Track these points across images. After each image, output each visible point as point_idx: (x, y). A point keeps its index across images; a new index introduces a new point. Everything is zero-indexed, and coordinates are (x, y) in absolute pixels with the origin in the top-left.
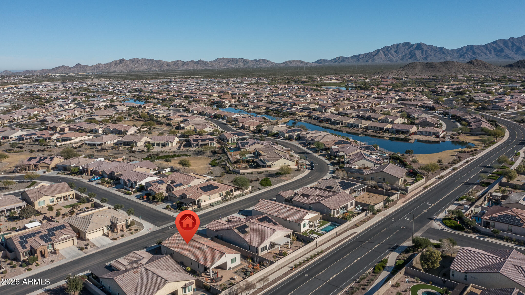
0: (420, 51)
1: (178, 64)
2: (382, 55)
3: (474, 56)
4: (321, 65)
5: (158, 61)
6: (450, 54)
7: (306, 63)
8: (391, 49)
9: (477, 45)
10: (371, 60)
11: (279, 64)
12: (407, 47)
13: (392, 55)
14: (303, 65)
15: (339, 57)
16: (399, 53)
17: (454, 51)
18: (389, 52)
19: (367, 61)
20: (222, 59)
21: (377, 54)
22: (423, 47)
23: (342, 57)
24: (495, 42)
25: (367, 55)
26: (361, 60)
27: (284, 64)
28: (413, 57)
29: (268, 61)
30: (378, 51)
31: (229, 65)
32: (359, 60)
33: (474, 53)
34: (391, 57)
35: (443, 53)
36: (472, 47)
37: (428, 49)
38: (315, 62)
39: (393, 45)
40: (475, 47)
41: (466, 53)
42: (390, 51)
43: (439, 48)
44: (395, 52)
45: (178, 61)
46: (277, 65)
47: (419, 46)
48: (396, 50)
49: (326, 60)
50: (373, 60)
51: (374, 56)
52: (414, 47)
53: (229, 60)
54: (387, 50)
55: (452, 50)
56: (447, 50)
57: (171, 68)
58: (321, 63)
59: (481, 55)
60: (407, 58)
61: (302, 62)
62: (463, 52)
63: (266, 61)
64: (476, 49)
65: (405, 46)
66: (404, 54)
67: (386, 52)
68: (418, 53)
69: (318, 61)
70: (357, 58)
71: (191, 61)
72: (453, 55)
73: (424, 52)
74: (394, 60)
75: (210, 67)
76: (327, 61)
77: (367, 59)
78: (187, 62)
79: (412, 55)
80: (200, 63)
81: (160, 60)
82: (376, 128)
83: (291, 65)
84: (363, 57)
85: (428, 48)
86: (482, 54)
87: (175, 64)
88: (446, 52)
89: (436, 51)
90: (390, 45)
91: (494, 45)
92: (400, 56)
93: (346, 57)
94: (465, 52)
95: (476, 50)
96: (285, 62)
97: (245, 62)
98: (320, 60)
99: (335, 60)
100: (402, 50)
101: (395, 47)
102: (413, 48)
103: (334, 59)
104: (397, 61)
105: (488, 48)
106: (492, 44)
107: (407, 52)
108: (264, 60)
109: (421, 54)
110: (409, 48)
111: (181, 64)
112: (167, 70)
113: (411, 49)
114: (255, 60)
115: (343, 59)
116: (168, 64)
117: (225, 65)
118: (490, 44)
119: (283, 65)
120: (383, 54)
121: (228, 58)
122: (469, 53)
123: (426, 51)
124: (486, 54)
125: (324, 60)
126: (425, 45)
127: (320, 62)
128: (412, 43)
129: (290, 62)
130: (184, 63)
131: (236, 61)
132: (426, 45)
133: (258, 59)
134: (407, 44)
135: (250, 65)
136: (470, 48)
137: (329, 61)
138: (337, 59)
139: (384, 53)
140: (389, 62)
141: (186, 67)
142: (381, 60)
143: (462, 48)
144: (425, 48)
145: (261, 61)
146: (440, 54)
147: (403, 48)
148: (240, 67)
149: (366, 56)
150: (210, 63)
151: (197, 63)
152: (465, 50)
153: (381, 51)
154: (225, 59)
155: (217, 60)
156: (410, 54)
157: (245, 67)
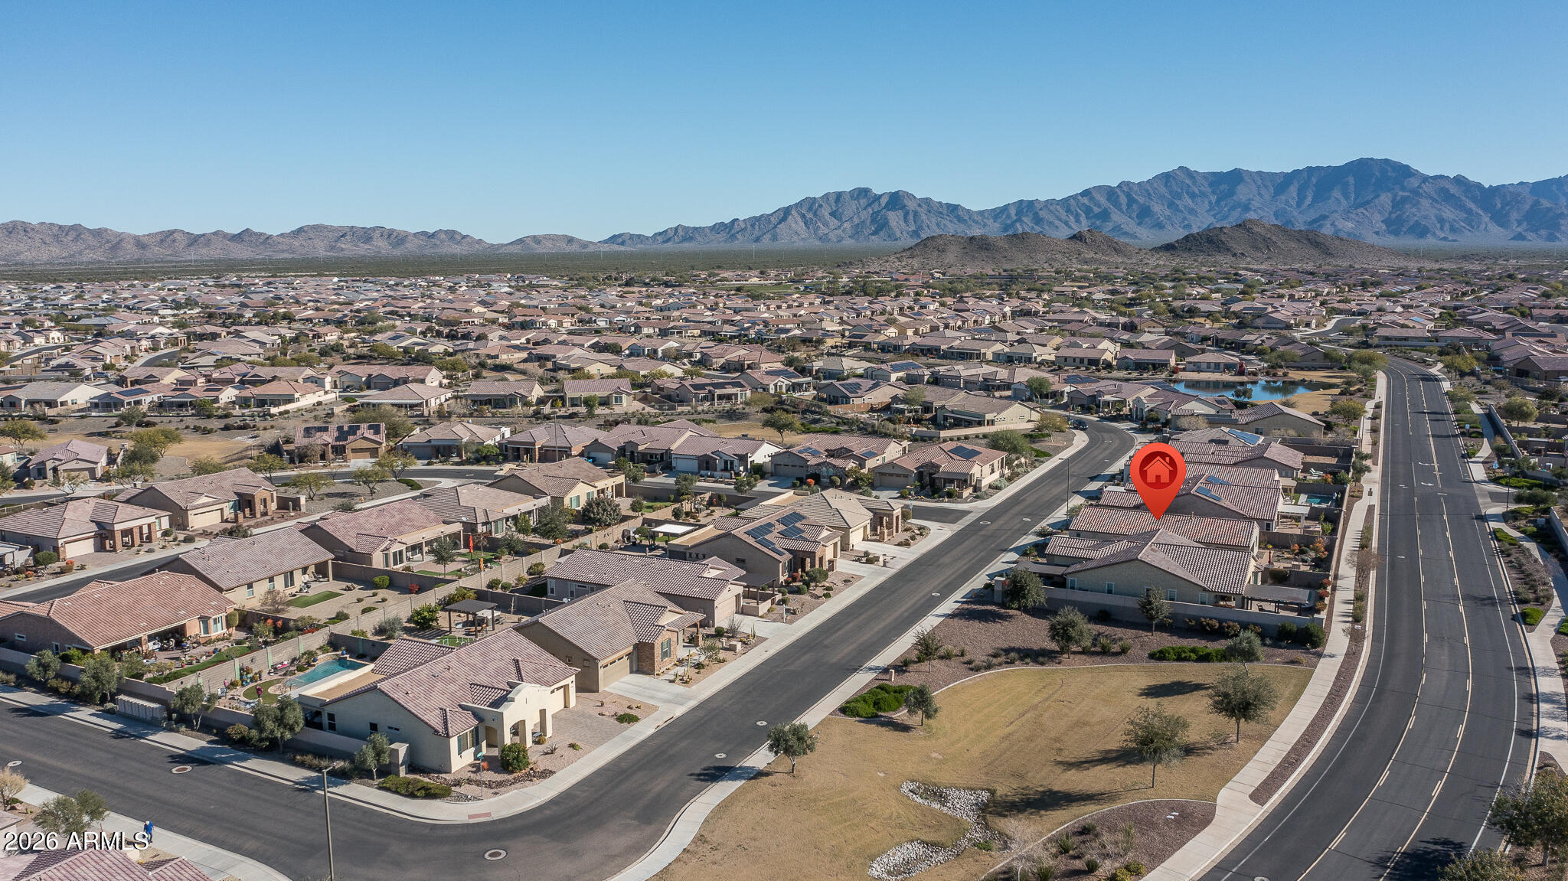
0: (900, 213)
1: (174, 241)
2: (796, 223)
3: (1038, 229)
4: (622, 248)
5: (98, 233)
6: (977, 222)
7: (585, 245)
8: (821, 206)
9: (1043, 199)
10: (768, 236)
11: (503, 245)
12: (863, 202)
13: (826, 224)
14: (574, 248)
15: (676, 229)
16: (844, 219)
17: (986, 215)
18: (815, 214)
19: (757, 240)
20: (317, 228)
21: (784, 219)
22: (906, 202)
23: (684, 228)
24: (1086, 193)
25: (755, 221)
26: (739, 236)
27: (519, 247)
28: (881, 229)
29: (464, 237)
30: (786, 212)
31: (343, 246)
32: (733, 237)
33: (1038, 220)
34: (823, 230)
35: (960, 219)
36: (1031, 204)
37: (918, 209)
38: (605, 242)
39: (827, 196)
40: (1038, 206)
41: (1019, 220)
42: (818, 213)
43: (948, 205)
44: (833, 214)
45: (172, 232)
46: (498, 249)
47: (896, 200)
48: (834, 209)
49: (639, 236)
50: (774, 238)
51: (775, 227)
52: (884, 201)
53: (343, 233)
54: (810, 209)
55: (981, 213)
56: (968, 211)
57: (149, 255)
58: (623, 243)
59: (1057, 227)
60: (866, 232)
61: (570, 240)
62: (1009, 216)
63: (458, 238)
64: (1041, 209)
65: (857, 199)
66: (856, 220)
67: (809, 216)
68: (894, 218)
69: (613, 239)
70: (728, 229)
71: (216, 233)
72: (985, 225)
73: (911, 217)
74: (832, 236)
75: (283, 251)
76: (640, 238)
77: (757, 233)
78: (204, 235)
79: (880, 225)
80: (246, 238)
81: (106, 230)
82: (1078, 361)
83: (540, 249)
84: (745, 229)
85: (919, 205)
86: (1057, 222)
87: (162, 241)
88: (967, 218)
89: (941, 213)
90: (818, 195)
91: (1085, 200)
92: (845, 225)
93: (695, 229)
94: (1015, 218)
95: (1042, 214)
96: (521, 241)
97: (397, 238)
98: (620, 235)
99: (665, 236)
100: (850, 208)
101: (832, 200)
102: (880, 204)
103: (660, 234)
104: (840, 239)
105: (1072, 209)
106: (1080, 198)
107: (865, 215)
108: (452, 235)
109: (902, 223)
110: (870, 205)
111: (184, 243)
112: (139, 261)
113: (876, 207)
114: (424, 233)
115: (689, 234)
116: (139, 243)
117: (332, 248)
118: (1074, 197)
119: (516, 249)
120: (799, 219)
121: (336, 224)
122: (1025, 219)
123: (916, 213)
124: (1066, 223)
125: (632, 237)
126: (911, 196)
127: (620, 240)
128: (877, 190)
129: (536, 239)
130: (194, 240)
131: (366, 235)
132: (915, 197)
133: (431, 231)
134: (863, 192)
135: (411, 246)
136: (1025, 208)
137: (647, 238)
138: (670, 233)
139: (803, 216)
140: (818, 243)
141: (204, 251)
142: (796, 236)
143: (1006, 208)
144: (911, 206)
145: (443, 236)
146: (950, 221)
147: (854, 204)
148: (379, 252)
149: (753, 226)
150: (281, 240)
151: (238, 238)
152: (1013, 212)
153: (793, 212)
154: (326, 227)
155: (300, 230)
156: (873, 221)
157: (397, 252)
